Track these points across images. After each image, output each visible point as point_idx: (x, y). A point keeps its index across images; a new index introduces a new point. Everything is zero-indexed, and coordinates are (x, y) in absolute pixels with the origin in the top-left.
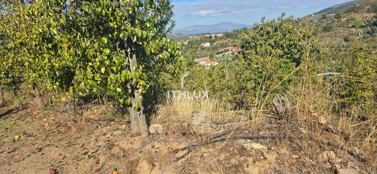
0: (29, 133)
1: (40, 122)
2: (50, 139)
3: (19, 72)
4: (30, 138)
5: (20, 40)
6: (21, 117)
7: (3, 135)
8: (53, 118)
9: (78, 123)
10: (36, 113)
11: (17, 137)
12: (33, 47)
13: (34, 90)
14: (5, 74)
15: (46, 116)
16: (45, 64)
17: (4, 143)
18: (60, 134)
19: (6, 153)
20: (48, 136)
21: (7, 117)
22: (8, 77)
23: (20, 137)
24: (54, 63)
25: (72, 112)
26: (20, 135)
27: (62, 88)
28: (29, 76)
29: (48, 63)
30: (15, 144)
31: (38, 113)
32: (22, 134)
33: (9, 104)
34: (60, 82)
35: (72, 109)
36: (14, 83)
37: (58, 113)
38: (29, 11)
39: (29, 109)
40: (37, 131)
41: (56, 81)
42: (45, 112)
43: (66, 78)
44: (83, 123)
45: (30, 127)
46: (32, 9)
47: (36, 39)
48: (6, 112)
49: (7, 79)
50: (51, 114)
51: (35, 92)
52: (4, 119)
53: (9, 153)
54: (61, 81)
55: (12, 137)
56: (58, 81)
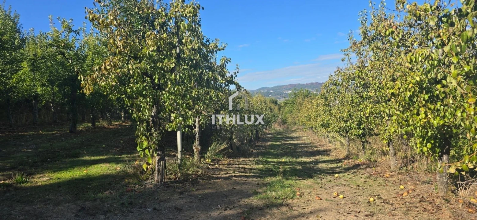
0: (384, 198)
1: (395, 187)
2: (413, 215)
3: (375, 124)
4: (387, 206)
5: (392, 91)
6: (371, 175)
7: (356, 193)
8: (413, 187)
9: (451, 204)
10: (388, 175)
11: (372, 199)
12: (407, 98)
13: (389, 147)
14: (357, 125)
15: (402, 182)
16: (420, 120)
17: (359, 202)
18: (426, 213)
19: (363, 214)
20: (409, 210)
21: (355, 172)
22: (359, 128)
23: (375, 200)
24: (432, 119)
25: (442, 187)
26: (375, 199)
27: (434, 152)
28: (385, 130)
29: (425, 119)
30: (370, 207)
31: (392, 176)
32: (376, 197)
33: (355, 157)
34: (432, 144)
35: (444, 182)
36: (364, 135)
37: (418, 182)
38: (413, 57)
39: (379, 168)
40: (394, 199)
41: (428, 141)
42: (400, 176)
43: (440, 139)
44: (460, 206)
45: (384, 191)
46: (416, 55)
47: (411, 89)
48: (353, 166)
49: (358, 130)
50: (408, 181)
51: (390, 150)
52: (352, 173)
53: (366, 216)
54: (434, 144)
55: (366, 198)
56: (431, 143)
